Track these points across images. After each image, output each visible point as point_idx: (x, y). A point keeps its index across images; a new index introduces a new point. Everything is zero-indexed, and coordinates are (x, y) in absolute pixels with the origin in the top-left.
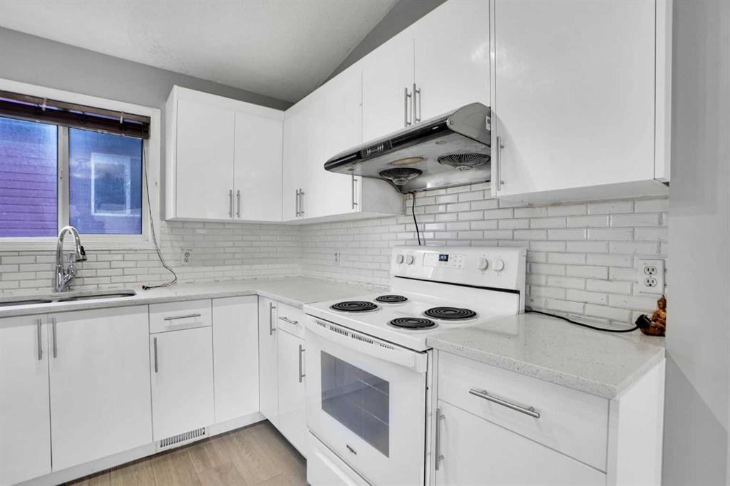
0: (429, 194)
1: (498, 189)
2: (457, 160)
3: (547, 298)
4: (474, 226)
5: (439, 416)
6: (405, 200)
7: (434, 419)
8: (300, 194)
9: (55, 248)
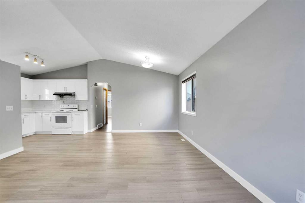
1: (75, 99)
2: (71, 96)
4: (72, 102)
5: (72, 117)
6: (61, 98)
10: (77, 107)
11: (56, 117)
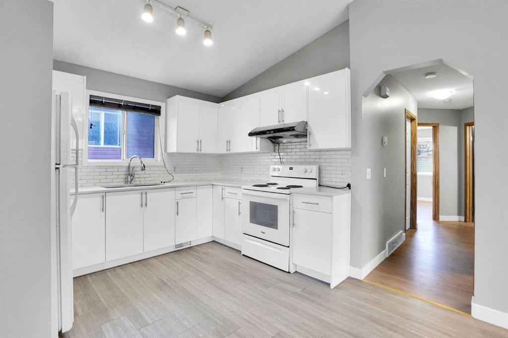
0: (285, 144)
1: (309, 147)
2: (297, 136)
3: (325, 182)
4: (302, 157)
5: (294, 212)
6: (275, 146)
7: (292, 213)
8: (228, 142)
9: (128, 165)
10: (314, 175)
11: (251, 202)
